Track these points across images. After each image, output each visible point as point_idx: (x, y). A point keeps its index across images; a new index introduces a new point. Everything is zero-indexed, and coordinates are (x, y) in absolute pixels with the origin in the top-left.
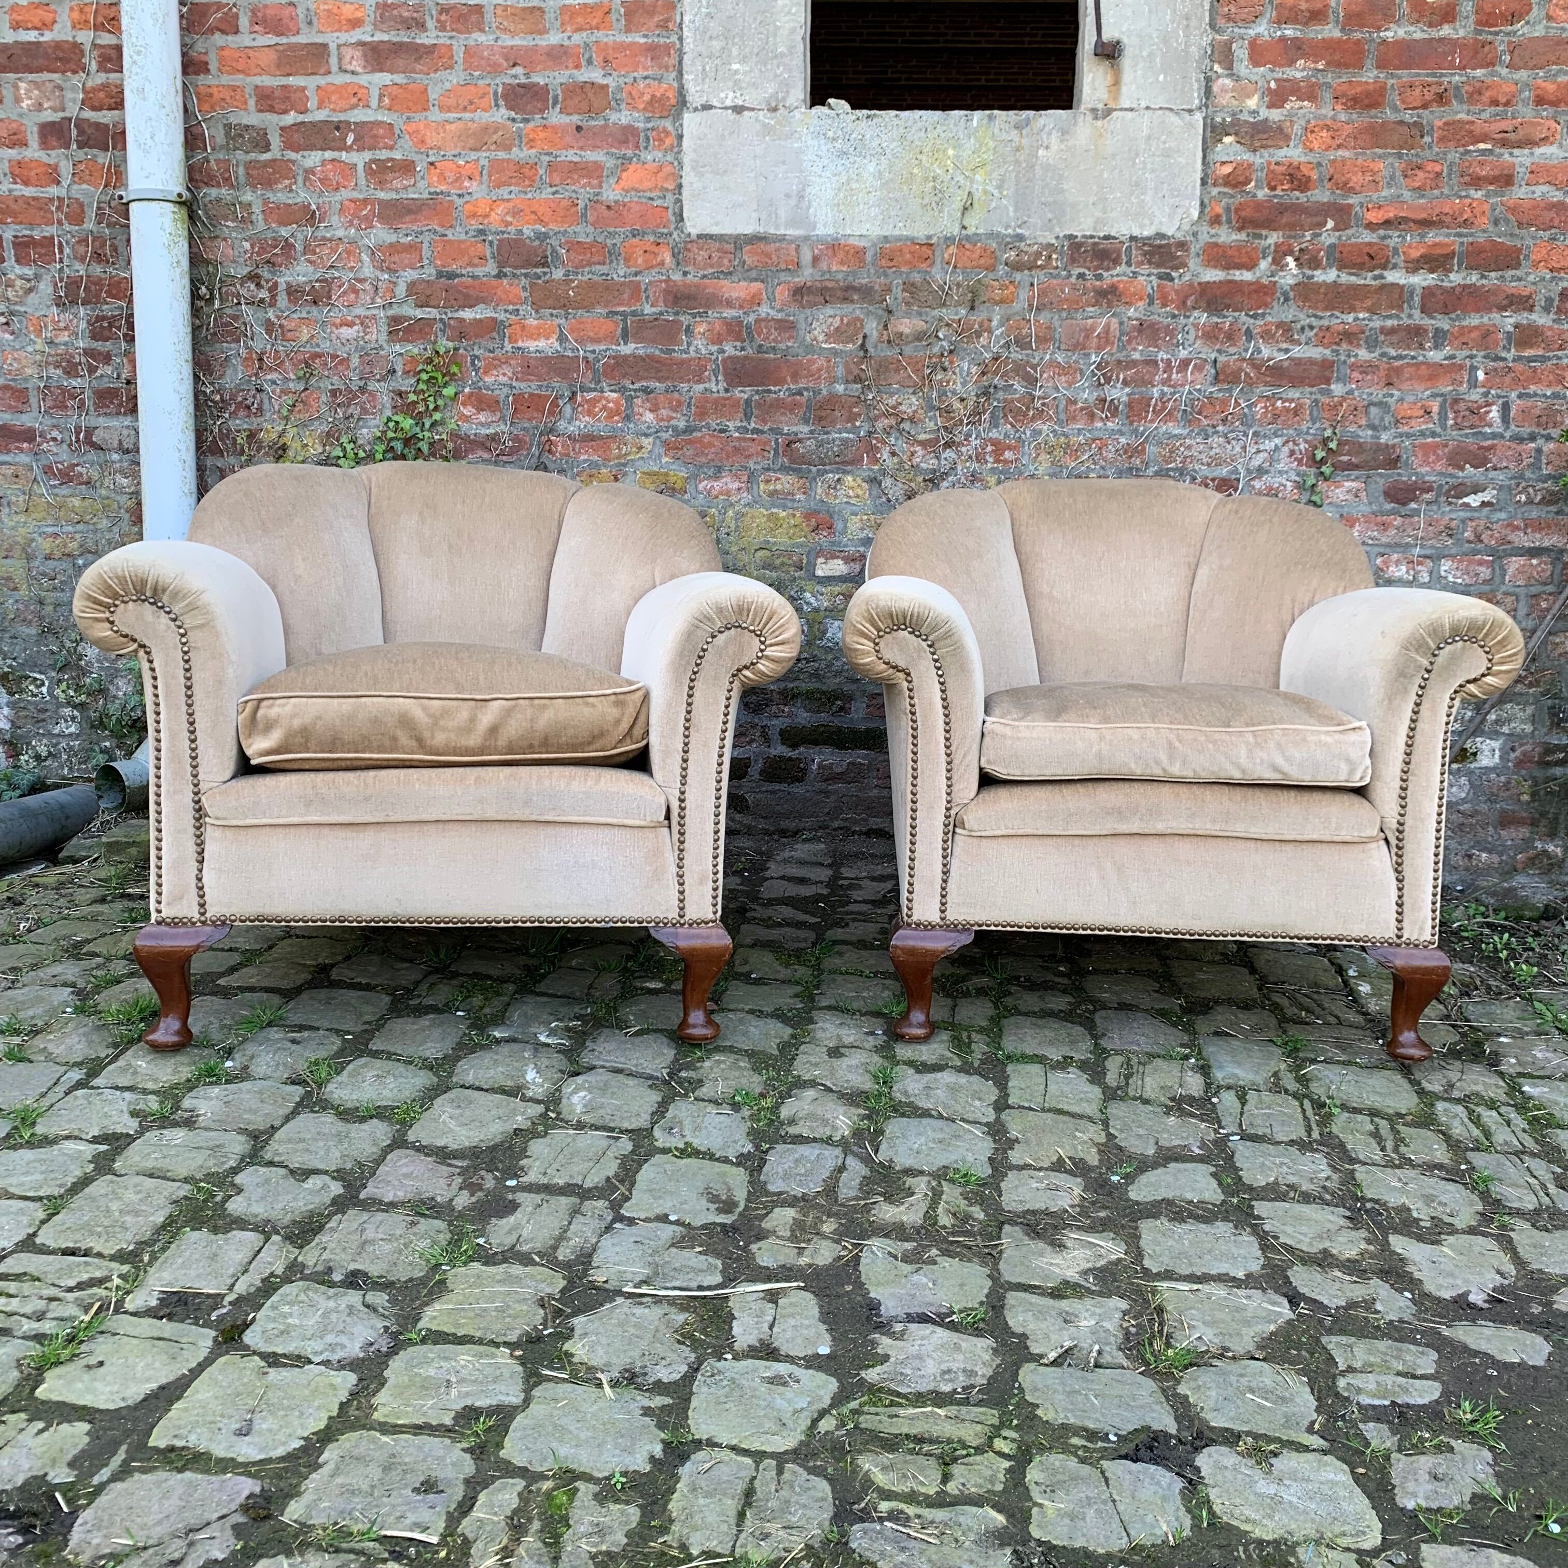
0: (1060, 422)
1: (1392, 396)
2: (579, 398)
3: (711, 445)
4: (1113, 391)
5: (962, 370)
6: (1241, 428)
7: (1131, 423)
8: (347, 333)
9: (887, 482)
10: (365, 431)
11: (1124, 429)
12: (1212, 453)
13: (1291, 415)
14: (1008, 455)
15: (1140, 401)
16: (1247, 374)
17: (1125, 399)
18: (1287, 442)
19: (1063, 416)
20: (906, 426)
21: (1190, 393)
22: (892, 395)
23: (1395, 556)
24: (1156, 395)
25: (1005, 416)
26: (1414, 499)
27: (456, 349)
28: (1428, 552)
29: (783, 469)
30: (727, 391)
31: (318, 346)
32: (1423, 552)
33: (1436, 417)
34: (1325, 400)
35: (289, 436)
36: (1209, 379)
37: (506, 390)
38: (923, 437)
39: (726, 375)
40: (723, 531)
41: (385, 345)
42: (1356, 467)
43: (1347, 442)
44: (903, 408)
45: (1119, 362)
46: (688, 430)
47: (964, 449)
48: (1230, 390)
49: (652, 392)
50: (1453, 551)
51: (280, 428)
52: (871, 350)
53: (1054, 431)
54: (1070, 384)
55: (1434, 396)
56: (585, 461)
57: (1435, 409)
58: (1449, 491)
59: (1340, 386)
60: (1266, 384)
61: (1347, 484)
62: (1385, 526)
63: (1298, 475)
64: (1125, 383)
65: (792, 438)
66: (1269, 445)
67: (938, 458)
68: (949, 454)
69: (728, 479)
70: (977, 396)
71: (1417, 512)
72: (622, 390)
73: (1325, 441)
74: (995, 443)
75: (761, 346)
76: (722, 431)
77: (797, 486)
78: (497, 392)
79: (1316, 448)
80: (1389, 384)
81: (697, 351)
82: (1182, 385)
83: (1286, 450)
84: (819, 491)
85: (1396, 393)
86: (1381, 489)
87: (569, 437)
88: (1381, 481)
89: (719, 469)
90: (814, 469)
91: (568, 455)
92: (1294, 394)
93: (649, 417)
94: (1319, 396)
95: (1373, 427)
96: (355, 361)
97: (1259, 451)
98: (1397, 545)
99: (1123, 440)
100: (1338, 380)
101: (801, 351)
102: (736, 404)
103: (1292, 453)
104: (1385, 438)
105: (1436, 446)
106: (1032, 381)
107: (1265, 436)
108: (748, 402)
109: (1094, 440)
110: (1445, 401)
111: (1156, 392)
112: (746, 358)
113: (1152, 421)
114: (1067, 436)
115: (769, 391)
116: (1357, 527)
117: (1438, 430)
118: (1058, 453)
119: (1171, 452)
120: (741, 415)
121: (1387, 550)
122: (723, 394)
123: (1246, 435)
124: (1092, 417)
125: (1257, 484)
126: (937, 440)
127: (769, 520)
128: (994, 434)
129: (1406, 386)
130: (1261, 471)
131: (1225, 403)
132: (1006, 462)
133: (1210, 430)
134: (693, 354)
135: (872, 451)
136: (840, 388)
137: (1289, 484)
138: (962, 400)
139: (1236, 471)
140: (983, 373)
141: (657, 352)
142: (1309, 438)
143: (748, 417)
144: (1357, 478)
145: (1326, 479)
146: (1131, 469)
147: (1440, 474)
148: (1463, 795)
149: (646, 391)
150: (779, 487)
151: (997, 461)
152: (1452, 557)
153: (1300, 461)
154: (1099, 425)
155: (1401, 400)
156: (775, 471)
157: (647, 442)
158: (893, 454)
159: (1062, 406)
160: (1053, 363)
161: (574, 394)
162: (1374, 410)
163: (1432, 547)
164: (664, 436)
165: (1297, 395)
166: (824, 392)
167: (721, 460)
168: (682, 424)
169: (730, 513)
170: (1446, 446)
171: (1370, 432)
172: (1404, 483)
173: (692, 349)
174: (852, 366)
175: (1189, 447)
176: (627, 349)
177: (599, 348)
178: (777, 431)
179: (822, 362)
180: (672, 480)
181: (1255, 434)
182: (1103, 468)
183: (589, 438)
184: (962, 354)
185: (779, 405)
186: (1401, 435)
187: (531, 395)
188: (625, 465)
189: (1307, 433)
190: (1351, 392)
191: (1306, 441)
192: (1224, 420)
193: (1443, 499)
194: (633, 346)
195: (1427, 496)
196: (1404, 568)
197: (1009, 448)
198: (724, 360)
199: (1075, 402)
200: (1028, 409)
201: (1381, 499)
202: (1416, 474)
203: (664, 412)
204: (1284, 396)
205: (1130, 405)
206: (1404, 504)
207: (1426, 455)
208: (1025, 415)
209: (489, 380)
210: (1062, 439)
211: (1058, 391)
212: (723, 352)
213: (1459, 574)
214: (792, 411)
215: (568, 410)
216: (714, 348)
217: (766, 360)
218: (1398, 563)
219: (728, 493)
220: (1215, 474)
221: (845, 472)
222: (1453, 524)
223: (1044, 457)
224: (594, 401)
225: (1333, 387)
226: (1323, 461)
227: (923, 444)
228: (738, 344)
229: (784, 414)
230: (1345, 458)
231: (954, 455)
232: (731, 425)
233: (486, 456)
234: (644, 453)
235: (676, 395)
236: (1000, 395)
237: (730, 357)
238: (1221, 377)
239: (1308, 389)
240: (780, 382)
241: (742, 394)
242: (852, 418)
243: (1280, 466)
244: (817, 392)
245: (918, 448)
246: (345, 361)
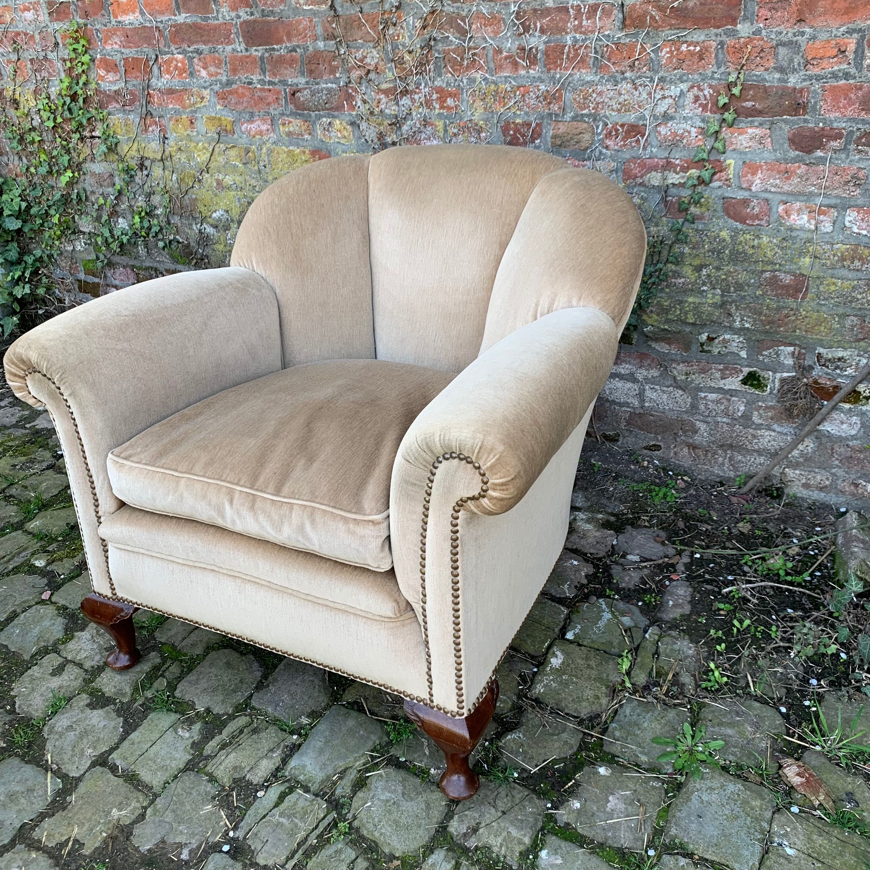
0: (489, 71)
1: (803, 34)
2: (160, 60)
3: (243, 95)
4: (532, 39)
5: (408, 24)
6: (648, 74)
7: (549, 70)
8: (29, 15)
9: (364, 125)
10: (53, 89)
11: (544, 76)
12: (621, 100)
13: (696, 59)
14: (450, 102)
15: (554, 49)
16: (652, 18)
17: (542, 47)
18: (692, 87)
19: (492, 65)
20: (372, 76)
21: (599, 39)
22: (358, 49)
23: (797, 205)
24: (569, 42)
25: (445, 66)
26: (821, 146)
27: (86, 25)
28: (833, 201)
29: (292, 114)
30: (247, 50)
31: (17, 27)
32: (827, 202)
33: (852, 56)
34: (730, 41)
35: (17, 93)
36: (618, 24)
37: (119, 55)
38: (384, 86)
39: (243, 37)
40: (262, 163)
41: (49, 24)
42: (760, 113)
43: (752, 87)
44: (368, 60)
45: (535, 10)
46: (229, 83)
47: (416, 97)
48: (636, 35)
49: (201, 53)
50: (860, 202)
51: (12, 88)
52: (339, 9)
53: (485, 79)
54: (496, 33)
55: (850, 32)
56: (173, 109)
57: (852, 47)
58: (860, 138)
59: (748, 25)
60: (672, 27)
61: (750, 131)
62: (787, 174)
63: (703, 121)
64: (543, 31)
65: (294, 88)
66: (674, 91)
67: (397, 104)
68: (405, 101)
69: (259, 122)
70: (422, 48)
71: (822, 160)
72: (184, 52)
73: (730, 86)
74: (439, 90)
75: (263, 11)
76: (250, 83)
77: (303, 128)
78: (115, 57)
79: (719, 94)
80: (800, 21)
81: (224, 17)
82: (593, 32)
83: (690, 96)
84: (319, 132)
85: (807, 30)
86: (786, 136)
87: (159, 90)
88: (786, 128)
89: (252, 115)
90: (313, 114)
91: (161, 104)
92: (699, 36)
93: (204, 73)
94: (724, 38)
95: (781, 70)
96: (37, 37)
97: (664, 97)
98: (801, 194)
99: (542, 87)
100: (745, 18)
101: (290, 13)
102: (254, 61)
103: (697, 98)
104: (793, 81)
105: (849, 89)
106: (463, 33)
107: (671, 82)
108: (262, 58)
109: (519, 87)
110: (863, 38)
111: (569, 40)
112: (255, 21)
113: (566, 69)
114: (496, 84)
115: (274, 49)
116: (759, 175)
117: (853, 71)
118: (490, 100)
119: (585, 99)
120: (258, 70)
121: (790, 198)
122: (244, 53)
123: (652, 80)
124: (515, 65)
125: (663, 130)
126: (395, 88)
127: (288, 156)
128: (438, 83)
129: (819, 22)
130: (666, 117)
131: (632, 48)
132: (449, 108)
133: (619, 77)
134: (221, 20)
135: (350, 98)
136: (321, 44)
137: (693, 130)
138: (410, 52)
139: (643, 117)
140: (424, 27)
141: (199, 21)
142: (714, 83)
143: (263, 71)
144: (761, 124)
145: (730, 126)
146: (550, 115)
147: (850, 120)
148: (853, 432)
149: (199, 52)
150: (291, 129)
151: (442, 107)
152: (859, 208)
153: (704, 107)
154: (523, 72)
155: (814, 38)
156: (288, 116)
157: (206, 93)
158: (365, 102)
159: (490, 55)
160: (479, 15)
161: (157, 56)
162: (782, 51)
163: (837, 197)
164: (217, 88)
165: (703, 38)
166: (311, 49)
167: (251, 107)
168: (224, 79)
169: (264, 150)
170: (860, 89)
171: (777, 75)
172: (811, 130)
173: (220, 16)
174: (327, 25)
175: (600, 94)
176: (181, 18)
177: (165, 18)
178: (284, 82)
179: (305, 23)
180: (224, 123)
181: (662, 79)
182: (526, 113)
183: (171, 92)
184: (407, 9)
185: (280, 61)
186: (810, 78)
187: (133, 58)
188: (195, 112)
189: (712, 78)
190: (758, 32)
191: (710, 86)
192: (632, 67)
193: (853, 146)
194: (184, 15)
195: (835, 144)
196: (805, 217)
197: (450, 95)
198: (241, 24)
199: (500, 51)
200: (462, 59)
201: (786, 146)
202: (824, 121)
203: (212, 69)
204: (689, 39)
205: (546, 53)
206: (809, 152)
207: (836, 99)
208: (461, 65)
209: (109, 47)
210: (493, 87)
211: (486, 41)
212: (239, 17)
213: (864, 225)
214: (291, 65)
215: (155, 69)
216: (233, 14)
217: (268, 22)
218: (799, 211)
219: (261, 133)
220: (624, 120)
221: (334, 117)
222: (861, 174)
223: (479, 103)
224: (168, 62)
225: (739, 27)
226: (725, 107)
227: (386, 92)
228: (248, 9)
229: (286, 68)
230: (749, 104)
231: (410, 103)
232: (255, 78)
233: (118, 106)
234: (205, 103)
235: (216, 55)
236: (440, 46)
237: (245, 22)
238: (628, 22)
239: (714, 31)
240: (279, 41)
241: (257, 52)
242: (333, 71)
243: (686, 112)
244: (306, 49)
245: (382, 96)
246: (32, 37)
